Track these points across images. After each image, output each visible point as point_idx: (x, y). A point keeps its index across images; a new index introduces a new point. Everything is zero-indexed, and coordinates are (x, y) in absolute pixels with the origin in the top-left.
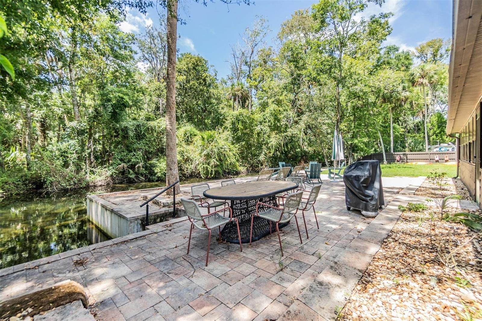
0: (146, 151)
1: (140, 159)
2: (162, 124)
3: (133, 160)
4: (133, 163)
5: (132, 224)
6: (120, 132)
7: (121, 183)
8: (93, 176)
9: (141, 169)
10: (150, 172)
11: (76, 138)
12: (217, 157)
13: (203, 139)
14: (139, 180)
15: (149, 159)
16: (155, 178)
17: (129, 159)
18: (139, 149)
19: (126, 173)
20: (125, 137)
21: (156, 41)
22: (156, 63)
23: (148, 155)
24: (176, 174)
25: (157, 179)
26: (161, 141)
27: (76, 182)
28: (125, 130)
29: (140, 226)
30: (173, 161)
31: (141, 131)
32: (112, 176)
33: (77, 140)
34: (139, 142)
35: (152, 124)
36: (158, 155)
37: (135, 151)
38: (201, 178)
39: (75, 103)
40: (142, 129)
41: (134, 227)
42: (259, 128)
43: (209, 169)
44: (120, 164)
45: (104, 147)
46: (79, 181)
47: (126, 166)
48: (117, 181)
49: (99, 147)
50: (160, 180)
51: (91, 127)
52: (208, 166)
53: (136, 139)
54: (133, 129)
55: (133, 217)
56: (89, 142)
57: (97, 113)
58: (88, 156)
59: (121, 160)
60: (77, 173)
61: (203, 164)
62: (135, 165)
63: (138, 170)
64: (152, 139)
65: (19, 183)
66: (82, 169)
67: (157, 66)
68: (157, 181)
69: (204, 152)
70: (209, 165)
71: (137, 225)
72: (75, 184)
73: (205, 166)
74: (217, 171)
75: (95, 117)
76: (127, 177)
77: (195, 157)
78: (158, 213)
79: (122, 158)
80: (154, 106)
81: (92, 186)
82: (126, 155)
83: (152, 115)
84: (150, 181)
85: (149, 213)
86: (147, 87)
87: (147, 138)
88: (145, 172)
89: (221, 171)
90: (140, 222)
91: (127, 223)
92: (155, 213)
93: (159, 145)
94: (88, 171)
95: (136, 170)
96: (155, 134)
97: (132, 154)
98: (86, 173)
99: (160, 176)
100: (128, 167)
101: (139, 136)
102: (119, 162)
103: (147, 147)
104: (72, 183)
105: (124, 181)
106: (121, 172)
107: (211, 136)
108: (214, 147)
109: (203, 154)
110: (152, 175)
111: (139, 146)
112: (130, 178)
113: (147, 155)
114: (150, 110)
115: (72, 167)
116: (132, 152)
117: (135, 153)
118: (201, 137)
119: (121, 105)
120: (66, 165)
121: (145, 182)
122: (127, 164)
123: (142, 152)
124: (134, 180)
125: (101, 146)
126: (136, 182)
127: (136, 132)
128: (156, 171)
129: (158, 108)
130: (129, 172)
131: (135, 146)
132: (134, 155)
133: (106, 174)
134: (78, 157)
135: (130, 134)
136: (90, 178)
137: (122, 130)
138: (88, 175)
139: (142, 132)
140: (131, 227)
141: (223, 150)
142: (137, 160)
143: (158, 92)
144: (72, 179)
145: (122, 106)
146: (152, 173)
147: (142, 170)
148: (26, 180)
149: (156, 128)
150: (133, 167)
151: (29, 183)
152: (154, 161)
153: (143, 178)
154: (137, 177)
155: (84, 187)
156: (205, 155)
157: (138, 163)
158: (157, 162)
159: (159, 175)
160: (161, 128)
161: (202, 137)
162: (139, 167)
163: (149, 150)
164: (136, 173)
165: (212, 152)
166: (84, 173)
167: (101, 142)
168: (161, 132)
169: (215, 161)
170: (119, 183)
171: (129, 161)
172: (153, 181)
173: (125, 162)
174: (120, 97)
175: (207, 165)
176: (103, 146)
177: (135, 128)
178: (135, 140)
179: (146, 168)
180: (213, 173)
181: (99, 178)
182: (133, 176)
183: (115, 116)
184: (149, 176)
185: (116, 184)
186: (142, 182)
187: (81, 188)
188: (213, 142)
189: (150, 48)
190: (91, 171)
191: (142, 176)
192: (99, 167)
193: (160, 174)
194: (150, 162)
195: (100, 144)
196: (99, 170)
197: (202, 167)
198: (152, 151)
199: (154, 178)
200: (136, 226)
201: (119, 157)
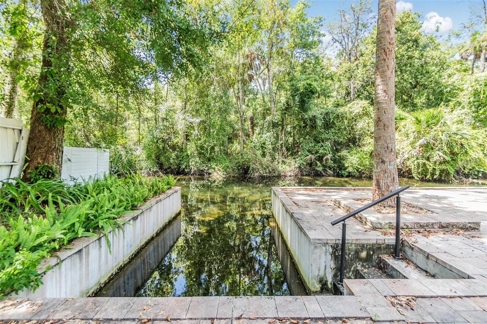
0: (335, 142)
1: (329, 150)
2: (354, 109)
3: (320, 152)
4: (321, 155)
5: (318, 251)
6: (309, 122)
7: (308, 175)
8: (284, 166)
9: (330, 161)
10: (339, 166)
11: (272, 130)
12: (445, 149)
13: (419, 122)
14: (327, 174)
15: (337, 151)
16: (345, 173)
17: (317, 150)
18: (327, 139)
19: (314, 165)
20: (314, 127)
21: (347, 17)
22: (347, 42)
23: (337, 146)
24: (393, 171)
25: (347, 174)
26: (353, 129)
27: (271, 170)
28: (313, 119)
29: (330, 257)
30: (387, 147)
31: (330, 119)
32: (300, 167)
33: (273, 133)
34: (327, 132)
35: (341, 110)
36: (349, 146)
37: (323, 141)
38: (413, 178)
39: (272, 99)
40: (331, 117)
41: (320, 256)
43: (428, 167)
44: (308, 156)
45: (294, 140)
46: (273, 170)
47: (313, 157)
48: (305, 173)
49: (291, 140)
50: (352, 175)
51: (283, 119)
52: (427, 163)
53: (325, 128)
54: (322, 118)
55: (319, 240)
56: (282, 134)
57: (288, 105)
58: (280, 146)
59: (309, 151)
60: (272, 163)
61: (417, 159)
62: (323, 157)
63: (326, 163)
64: (343, 127)
65: (235, 168)
66: (275, 159)
67: (348, 45)
68: (347, 177)
69: (421, 141)
70: (429, 161)
71: (326, 255)
72: (270, 172)
73: (421, 161)
74: (444, 170)
75: (286, 109)
76: (314, 170)
77: (403, 148)
78: (363, 242)
79: (310, 149)
80: (344, 92)
81: (283, 176)
82: (314, 146)
83: (342, 101)
84: (339, 175)
85: (347, 237)
86: (336, 72)
87: (336, 127)
88: (333, 165)
89: (452, 171)
90: (331, 250)
91: (310, 246)
92: (357, 240)
93: (350, 134)
94: (280, 161)
95: (324, 162)
96: (346, 122)
97: (320, 145)
98: (279, 163)
99: (351, 171)
100: (315, 159)
101: (328, 125)
102: (307, 153)
103: (336, 137)
104: (267, 171)
105: (311, 173)
106: (308, 164)
107: (434, 117)
108: (440, 133)
109: (418, 144)
110: (340, 169)
111: (327, 136)
112: (317, 171)
113: (335, 146)
114: (339, 97)
115: (268, 158)
116: (320, 142)
117: (323, 144)
118: (414, 119)
119: (310, 92)
120: (264, 155)
121: (334, 176)
122: (315, 155)
123: (331, 143)
124: (321, 173)
125: (292, 139)
126: (323, 176)
127: (324, 121)
128: (346, 165)
129: (348, 94)
130: (316, 165)
131: (323, 136)
132: (322, 146)
133: (295, 165)
134: (273, 148)
135: (318, 123)
136: (282, 168)
137: (311, 120)
138: (280, 165)
139: (331, 121)
140: (315, 256)
141: (459, 137)
142: (325, 151)
143: (348, 75)
144: (268, 167)
145: (310, 94)
146: (342, 167)
147: (330, 163)
148: (239, 166)
149: (348, 115)
150: (320, 159)
151: (241, 168)
152: (344, 153)
153: (331, 172)
154: (325, 170)
155: (277, 176)
156: (421, 146)
157: (326, 154)
158: (348, 154)
159: (350, 169)
160: (354, 114)
161: (417, 119)
162: (327, 159)
163: (338, 141)
164: (323, 166)
165: (436, 140)
166: (277, 163)
167: (292, 135)
168: (353, 118)
169: (441, 154)
170: (306, 175)
171: (317, 152)
172: (342, 176)
173: (312, 154)
174: (308, 84)
175: (425, 161)
176: (294, 138)
177: (323, 116)
178: (323, 130)
179: (335, 161)
180: (438, 173)
181: (288, 168)
182: (320, 169)
183: (303, 106)
184: (338, 170)
185: (303, 175)
186: (329, 176)
187: (274, 176)
188: (438, 126)
189: (341, 27)
190: (283, 161)
191: (330, 169)
192: (289, 158)
193: (352, 168)
194: (339, 154)
195: (291, 136)
196: (289, 161)
197: (416, 163)
198: (341, 142)
199: (343, 172)
200: (323, 256)
201: (307, 149)
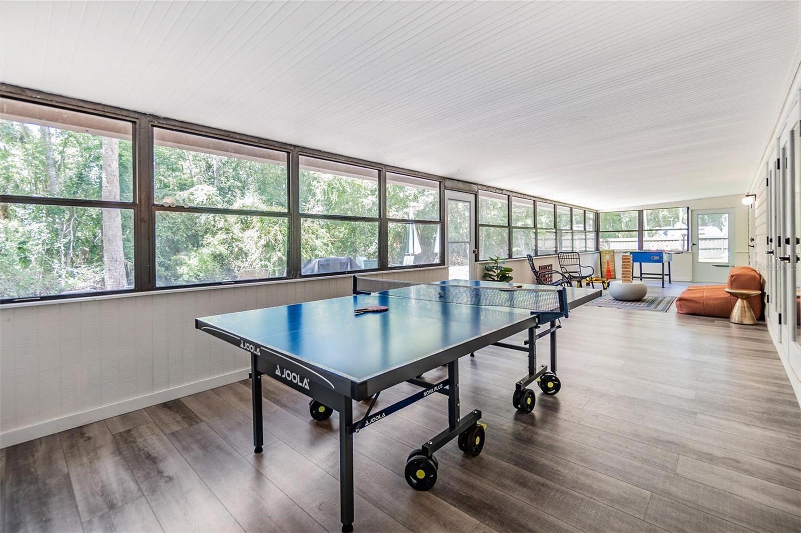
8: (72, 281)
11: (44, 219)
33: (45, 224)
42: (370, 201)
52: (269, 264)
56: (68, 226)
58: (63, 248)
60: (45, 276)
61: (261, 261)
64: (179, 220)
66: (52, 270)
69: (263, 241)
70: (269, 261)
73: (263, 263)
93: (191, 230)
94: (63, 272)
98: (60, 276)
103: (169, 234)
108: (279, 233)
109: (259, 245)
110: (176, 279)
113: (169, 247)
115: (35, 268)
120: (24, 263)
123: (161, 242)
128: (180, 272)
133: (95, 277)
134: (47, 250)
136: (65, 284)
138: (62, 279)
147: (159, 271)
152: (181, 256)
156: (264, 246)
158: (185, 258)
160: (195, 204)
163: (173, 239)
165: (276, 241)
166: (55, 276)
175: (266, 263)
179: (168, 267)
188: (278, 226)
190: (68, 273)
192: (83, 267)
193: (187, 276)
194: (174, 257)
196: (83, 272)
198: (178, 241)
